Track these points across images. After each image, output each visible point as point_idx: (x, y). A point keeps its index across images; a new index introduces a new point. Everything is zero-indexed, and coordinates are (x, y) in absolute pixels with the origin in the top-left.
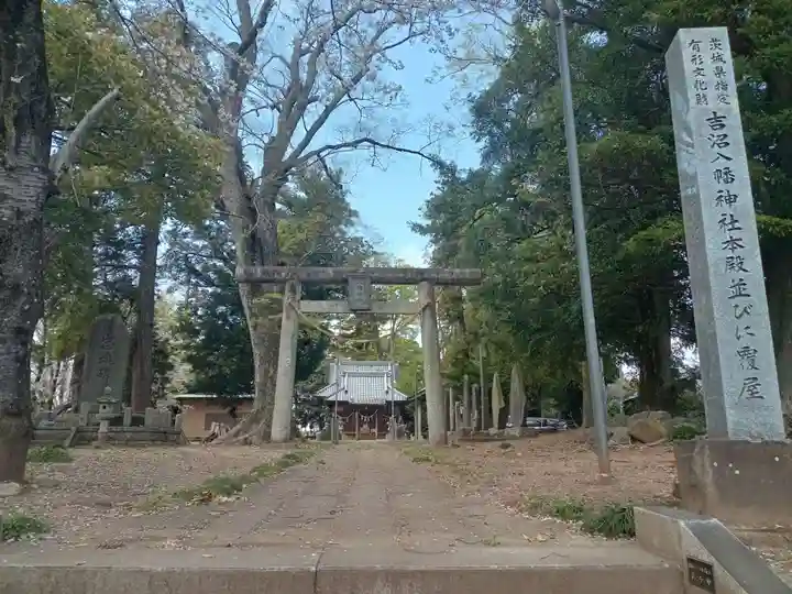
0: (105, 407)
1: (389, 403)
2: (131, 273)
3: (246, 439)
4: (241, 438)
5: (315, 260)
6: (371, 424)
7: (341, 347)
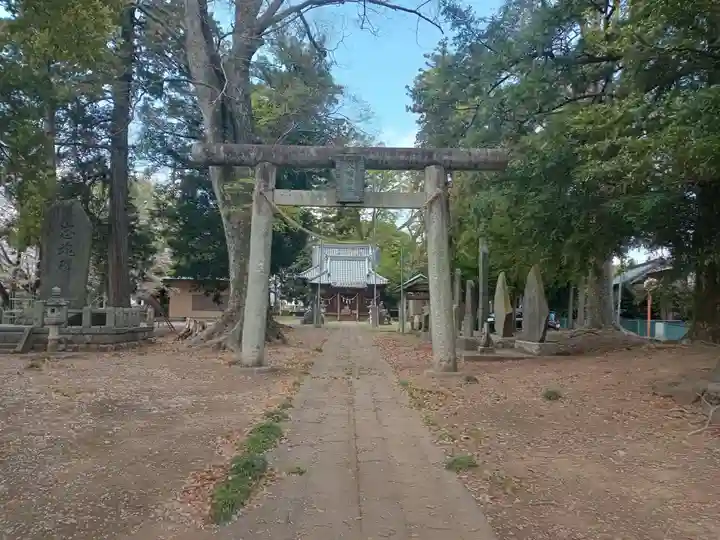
0: (53, 311)
1: (371, 287)
2: (104, 152)
3: (220, 343)
4: (216, 340)
5: (295, 139)
6: (352, 307)
7: (324, 230)
